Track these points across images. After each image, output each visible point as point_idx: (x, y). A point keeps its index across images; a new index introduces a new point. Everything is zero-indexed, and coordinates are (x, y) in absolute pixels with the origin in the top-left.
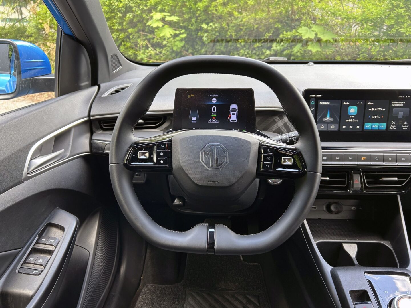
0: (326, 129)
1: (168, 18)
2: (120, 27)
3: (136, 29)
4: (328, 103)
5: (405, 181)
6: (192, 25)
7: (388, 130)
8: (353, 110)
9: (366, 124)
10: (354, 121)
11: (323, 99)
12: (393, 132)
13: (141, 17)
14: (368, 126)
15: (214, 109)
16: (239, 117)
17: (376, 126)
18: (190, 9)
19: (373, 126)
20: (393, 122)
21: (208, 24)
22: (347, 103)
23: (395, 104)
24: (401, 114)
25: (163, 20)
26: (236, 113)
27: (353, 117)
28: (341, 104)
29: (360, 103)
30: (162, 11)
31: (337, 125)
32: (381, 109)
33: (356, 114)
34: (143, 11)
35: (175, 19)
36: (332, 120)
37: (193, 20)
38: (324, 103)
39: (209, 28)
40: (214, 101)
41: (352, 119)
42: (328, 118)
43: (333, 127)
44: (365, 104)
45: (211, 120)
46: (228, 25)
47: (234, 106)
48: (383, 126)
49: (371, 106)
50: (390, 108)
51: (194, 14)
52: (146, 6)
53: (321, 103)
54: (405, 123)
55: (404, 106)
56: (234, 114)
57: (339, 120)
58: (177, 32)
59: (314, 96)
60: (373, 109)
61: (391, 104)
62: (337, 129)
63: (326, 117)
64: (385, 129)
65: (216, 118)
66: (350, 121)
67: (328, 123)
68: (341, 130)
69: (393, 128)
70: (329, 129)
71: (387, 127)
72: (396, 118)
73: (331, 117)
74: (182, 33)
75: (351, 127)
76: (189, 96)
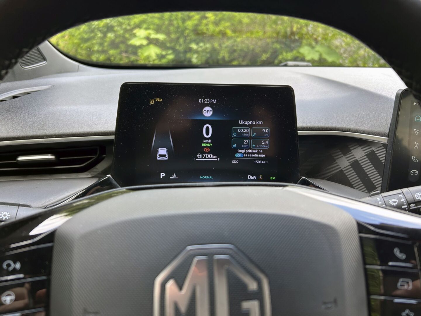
1: (154, 36)
2: (100, 49)
3: (118, 51)
6: (180, 45)
13: (124, 37)
15: (208, 131)
18: (178, 27)
21: (197, 44)
25: (148, 38)
30: (147, 29)
34: (126, 31)
35: (161, 37)
37: (181, 40)
39: (200, 49)
46: (220, 45)
58: (164, 53)
65: (212, 151)
74: (170, 54)
76: (152, 102)
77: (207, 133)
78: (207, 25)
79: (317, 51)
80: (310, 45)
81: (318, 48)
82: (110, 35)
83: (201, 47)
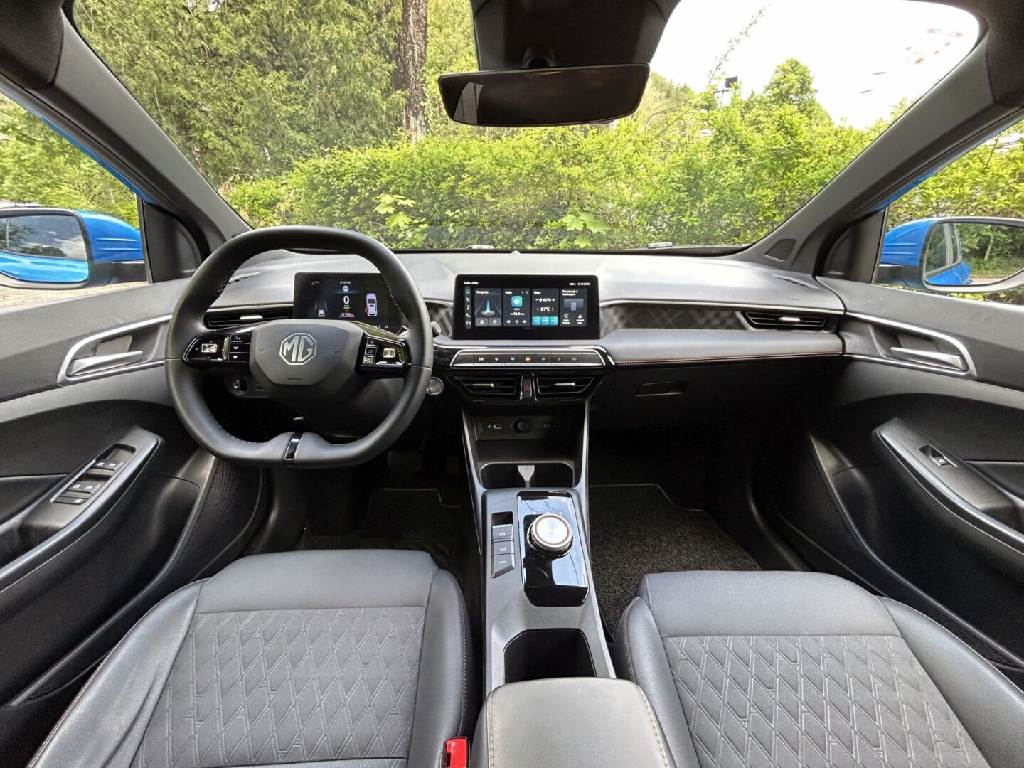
0: (486, 325)
1: (401, 202)
2: (342, 215)
3: (364, 218)
4: (487, 292)
5: (584, 387)
6: (435, 213)
7: (561, 325)
8: (517, 301)
9: (533, 318)
10: (519, 314)
11: (481, 287)
12: (566, 328)
13: (370, 201)
14: (537, 321)
15: (346, 300)
16: (378, 309)
17: (546, 321)
18: (432, 190)
19: (543, 321)
20: (566, 315)
21: (453, 211)
22: (510, 293)
23: (566, 293)
24: (574, 306)
25: (394, 204)
26: (374, 304)
27: (518, 309)
28: (503, 293)
29: (525, 292)
30: (394, 193)
31: (500, 320)
32: (549, 300)
33: (521, 305)
34: (372, 193)
35: (410, 203)
36: (493, 313)
37: (436, 206)
38: (482, 292)
39: (456, 217)
40: (346, 289)
41: (517, 311)
42: (488, 311)
43: (495, 322)
44: (531, 293)
45: (343, 314)
46: (480, 212)
47: (371, 296)
48: (554, 321)
49: (538, 296)
50: (560, 299)
51: (437, 198)
52: (375, 186)
53: (478, 292)
54: (580, 317)
55: (577, 296)
56: (373, 306)
57: (501, 313)
58: (416, 221)
59: (469, 283)
60: (541, 300)
61: (560, 293)
62: (500, 324)
63: (485, 309)
64: (556, 323)
65: (350, 311)
66: (515, 314)
67: (488, 317)
68: (505, 325)
69: (566, 322)
70: (490, 325)
71: (559, 321)
72: (568, 310)
73: (491, 309)
74: (423, 223)
75: (517, 322)
76: (313, 284)
77: (346, 301)
78: (463, 187)
79: (581, 220)
80: (574, 213)
81: (583, 216)
82: (354, 199)
83: (458, 214)
